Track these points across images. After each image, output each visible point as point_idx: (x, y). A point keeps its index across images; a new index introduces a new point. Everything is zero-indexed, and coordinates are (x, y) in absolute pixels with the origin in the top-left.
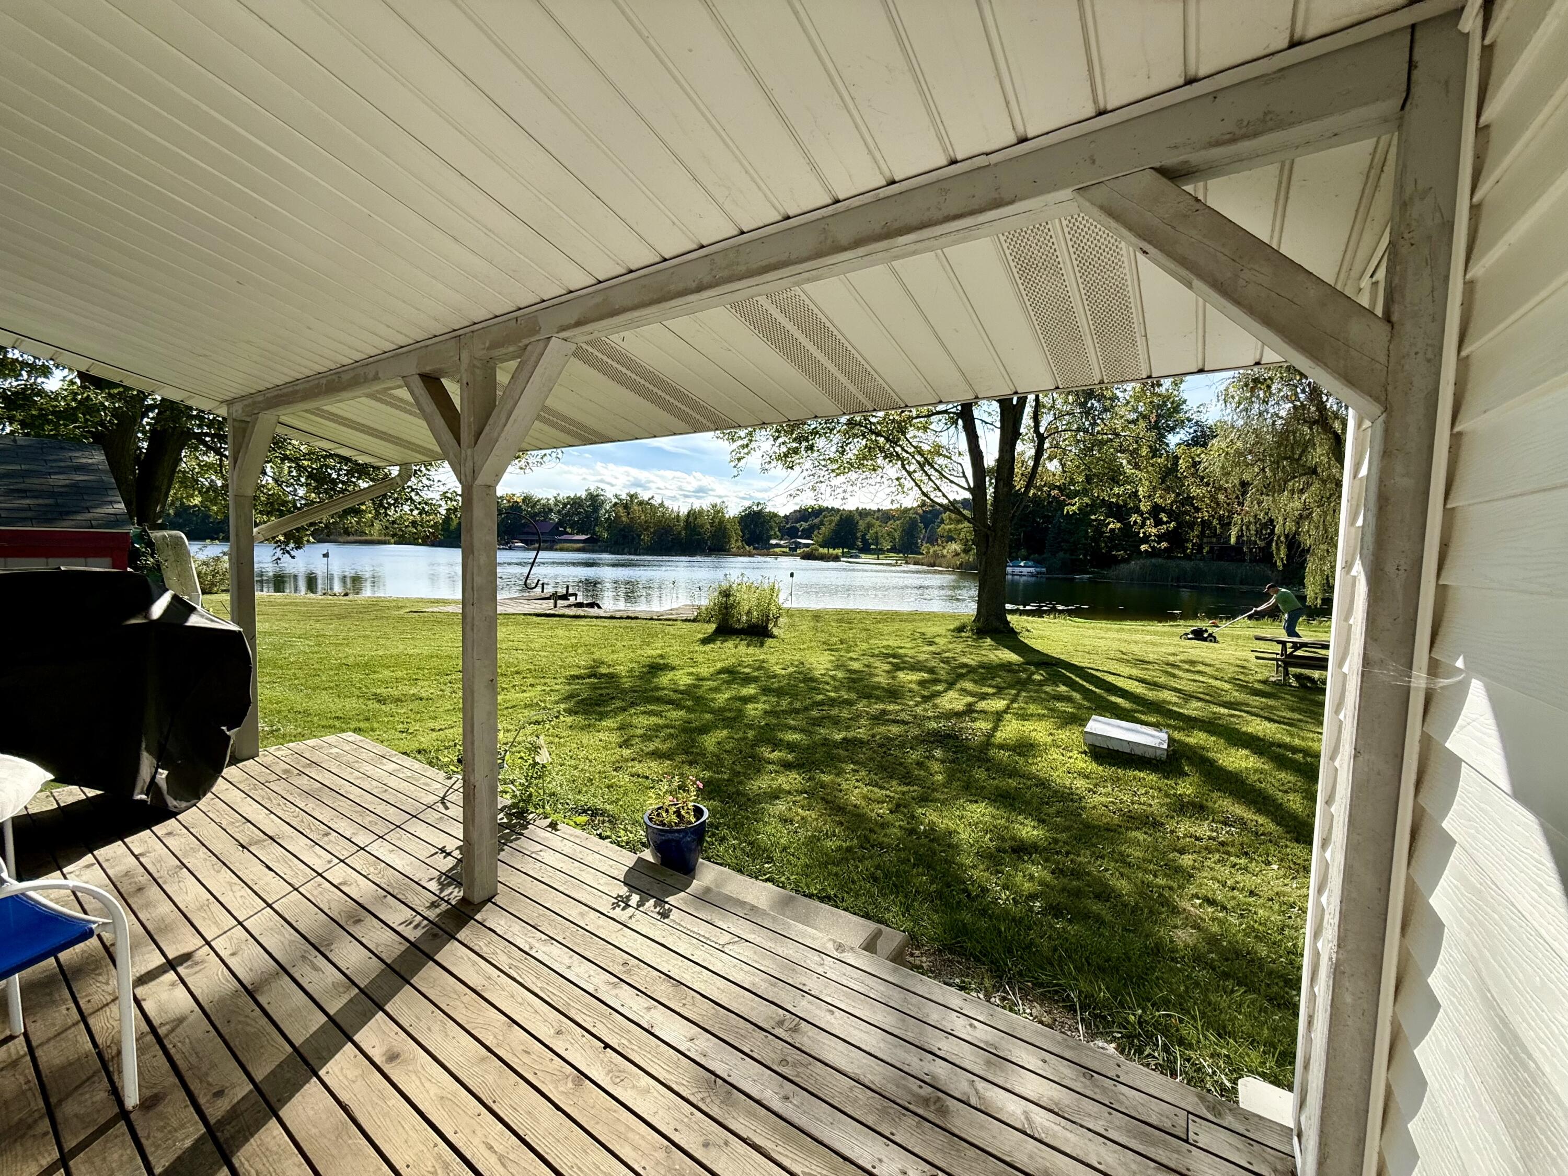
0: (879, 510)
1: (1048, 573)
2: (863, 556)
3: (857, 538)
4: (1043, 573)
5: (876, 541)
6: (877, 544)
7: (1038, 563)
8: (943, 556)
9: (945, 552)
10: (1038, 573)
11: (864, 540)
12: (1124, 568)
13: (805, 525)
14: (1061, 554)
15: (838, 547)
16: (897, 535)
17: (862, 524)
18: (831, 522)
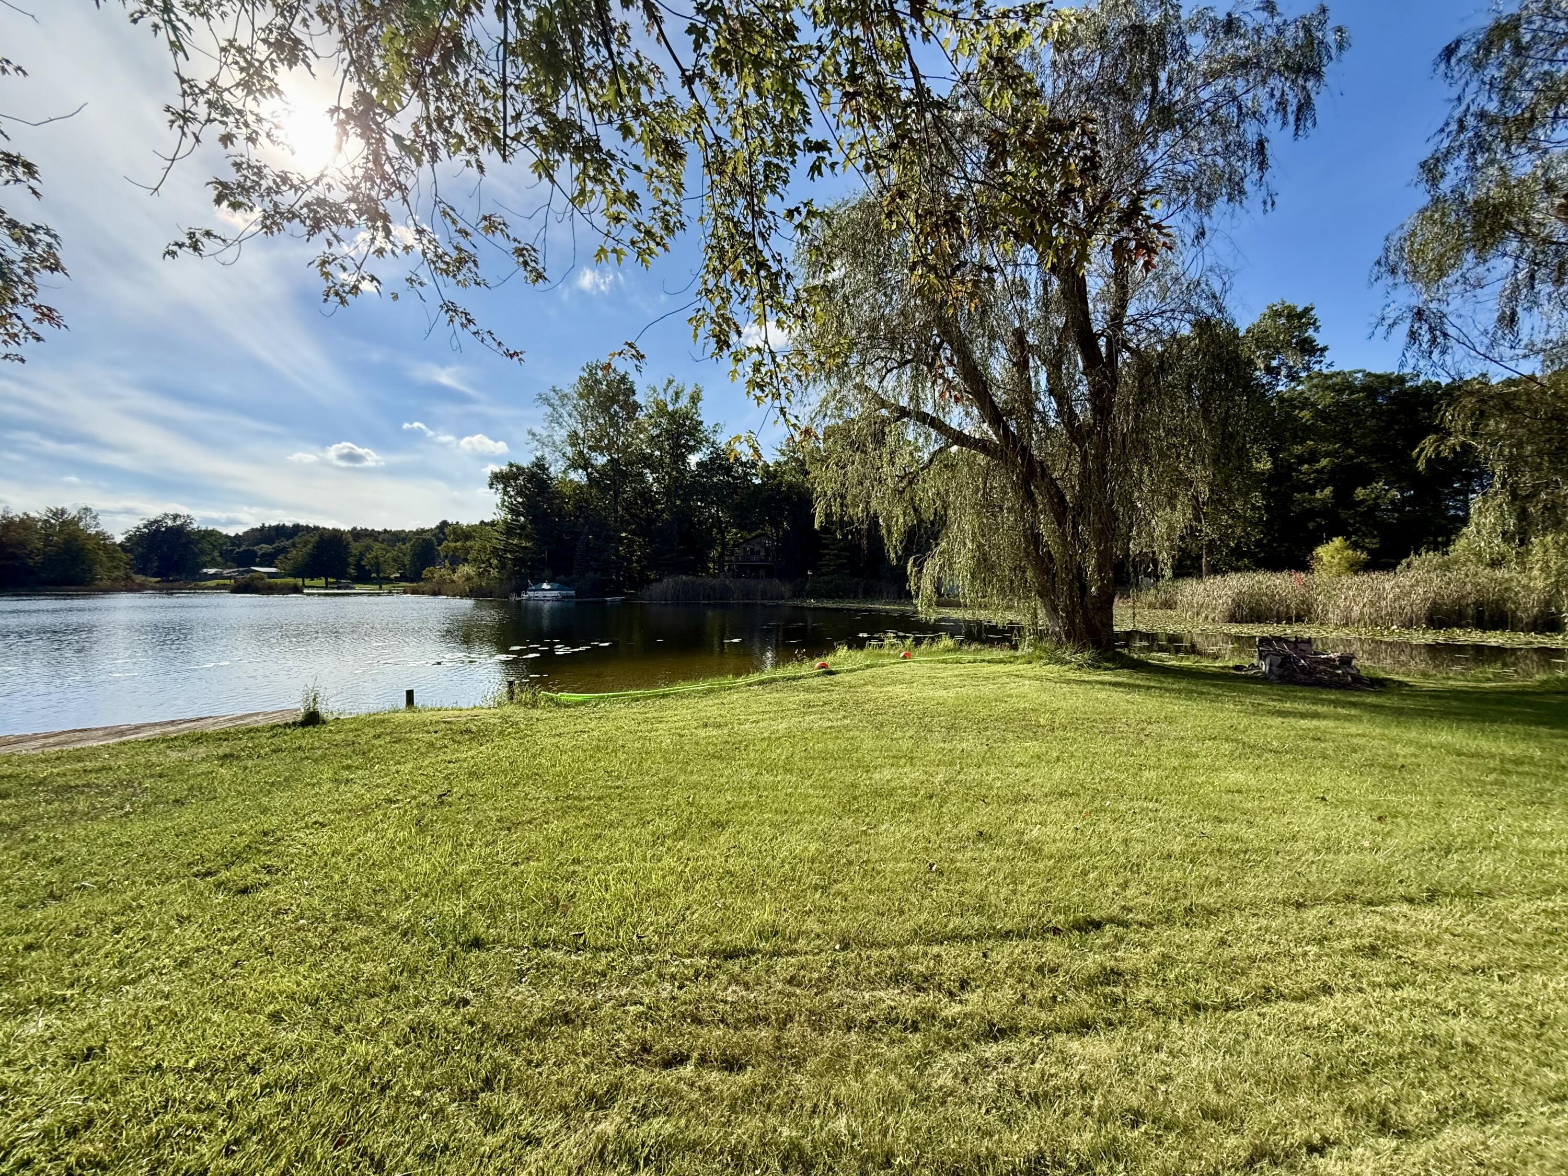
0: (385, 531)
1: (577, 597)
2: (357, 586)
3: (349, 565)
4: (572, 597)
5: (377, 567)
6: (378, 572)
7: (565, 585)
8: (453, 581)
9: (455, 577)
10: (564, 597)
11: (359, 567)
12: (656, 588)
13: (266, 548)
14: (590, 574)
15: (318, 576)
16: (407, 559)
17: (356, 548)
18: (306, 543)
